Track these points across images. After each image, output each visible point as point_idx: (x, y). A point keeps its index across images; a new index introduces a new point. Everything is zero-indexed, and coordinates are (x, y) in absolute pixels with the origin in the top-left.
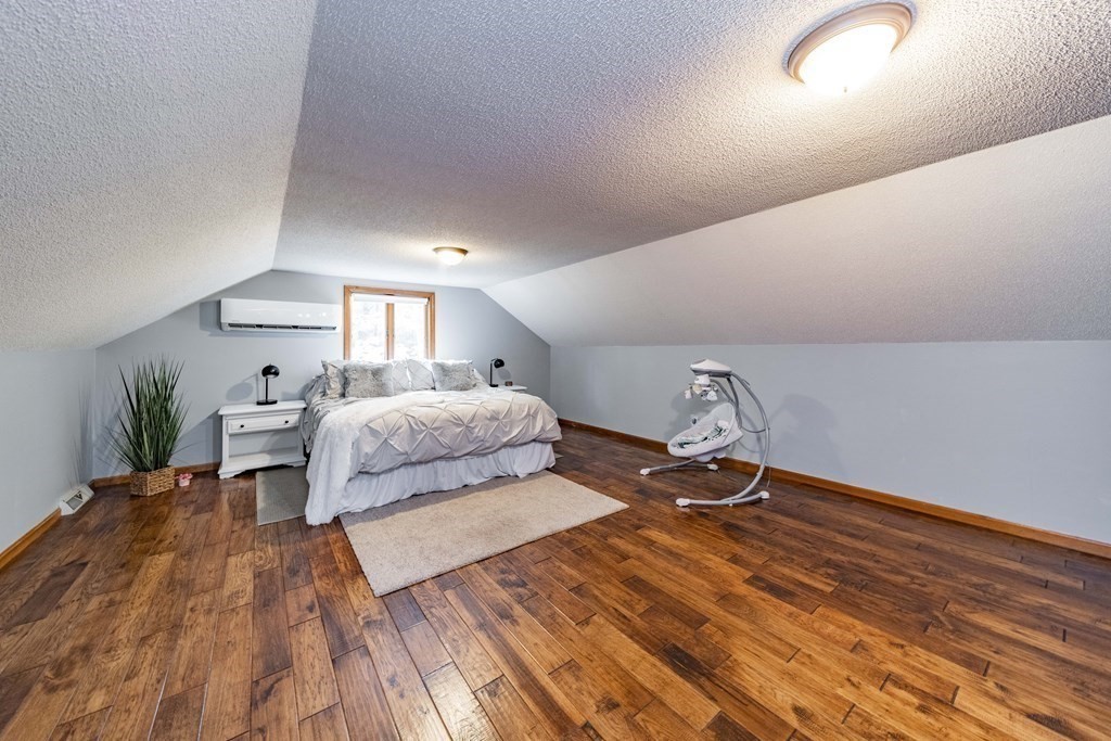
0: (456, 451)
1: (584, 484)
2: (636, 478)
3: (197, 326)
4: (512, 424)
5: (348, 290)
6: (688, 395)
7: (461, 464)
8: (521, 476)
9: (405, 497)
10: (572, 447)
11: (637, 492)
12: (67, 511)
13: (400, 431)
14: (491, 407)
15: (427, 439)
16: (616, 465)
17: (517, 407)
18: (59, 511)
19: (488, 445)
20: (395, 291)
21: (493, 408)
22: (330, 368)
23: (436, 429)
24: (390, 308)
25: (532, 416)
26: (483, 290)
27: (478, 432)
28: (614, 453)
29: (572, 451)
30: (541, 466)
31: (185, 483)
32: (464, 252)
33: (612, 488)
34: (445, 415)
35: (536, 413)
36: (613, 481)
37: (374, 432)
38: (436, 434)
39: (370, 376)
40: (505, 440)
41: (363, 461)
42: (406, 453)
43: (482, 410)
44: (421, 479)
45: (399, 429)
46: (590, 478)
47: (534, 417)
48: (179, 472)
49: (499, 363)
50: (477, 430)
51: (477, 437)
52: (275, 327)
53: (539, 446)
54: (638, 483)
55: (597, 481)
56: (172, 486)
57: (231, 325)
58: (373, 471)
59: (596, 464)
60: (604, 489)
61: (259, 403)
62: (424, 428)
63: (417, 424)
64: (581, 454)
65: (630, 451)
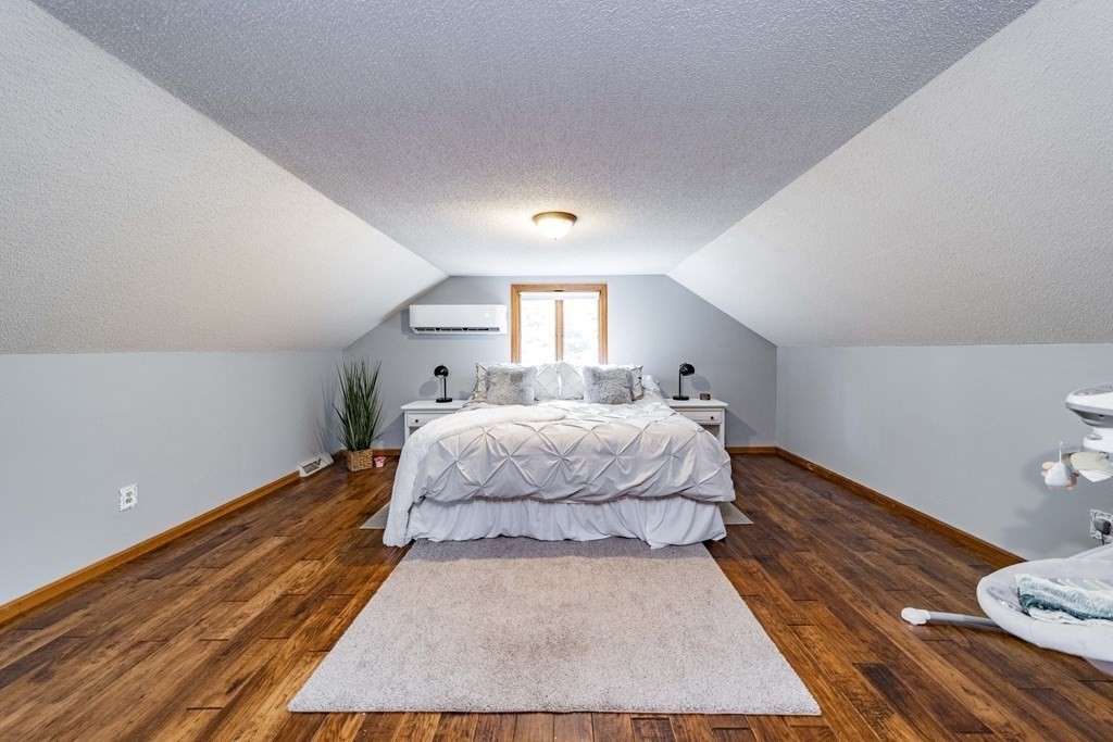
0: (548, 491)
1: (751, 599)
2: (885, 624)
3: (399, 330)
4: (637, 464)
5: (517, 289)
6: (1054, 474)
7: (560, 509)
8: (654, 546)
9: (490, 536)
10: (781, 507)
11: (869, 671)
12: (303, 474)
13: (474, 454)
14: (605, 435)
15: (506, 470)
16: (850, 574)
17: (649, 440)
18: (298, 473)
19: (593, 490)
20: (562, 286)
21: (608, 437)
22: (481, 369)
23: (519, 457)
24: (560, 303)
25: (674, 455)
26: (668, 275)
27: (581, 470)
28: (862, 542)
29: (775, 516)
30: (696, 535)
31: (380, 465)
32: (572, 217)
33: (810, 633)
34: (536, 440)
35: (683, 451)
36: (822, 611)
37: (443, 452)
38: (518, 464)
39: (508, 380)
40: (622, 487)
41: (425, 486)
42: (477, 484)
43: (590, 438)
44: (508, 519)
45: (472, 451)
46: (774, 586)
47: (679, 458)
48: (376, 455)
49: (688, 370)
50: (577, 466)
51: (577, 477)
52: (448, 329)
53: (690, 505)
54: (883, 645)
55: (785, 600)
56: (371, 466)
57: (418, 329)
58: (439, 499)
59: (808, 556)
60: (786, 632)
61: (438, 401)
62: (503, 454)
63: (495, 448)
64: (791, 525)
65: (903, 545)
